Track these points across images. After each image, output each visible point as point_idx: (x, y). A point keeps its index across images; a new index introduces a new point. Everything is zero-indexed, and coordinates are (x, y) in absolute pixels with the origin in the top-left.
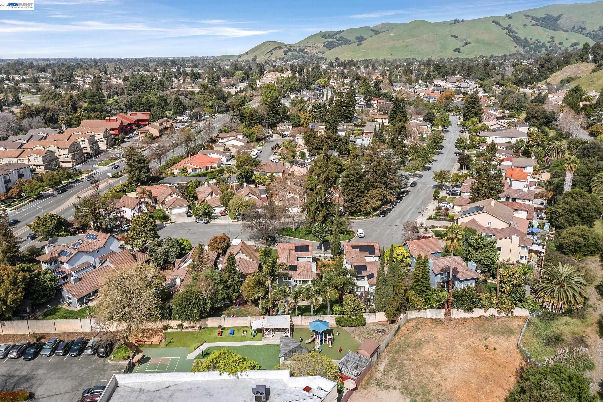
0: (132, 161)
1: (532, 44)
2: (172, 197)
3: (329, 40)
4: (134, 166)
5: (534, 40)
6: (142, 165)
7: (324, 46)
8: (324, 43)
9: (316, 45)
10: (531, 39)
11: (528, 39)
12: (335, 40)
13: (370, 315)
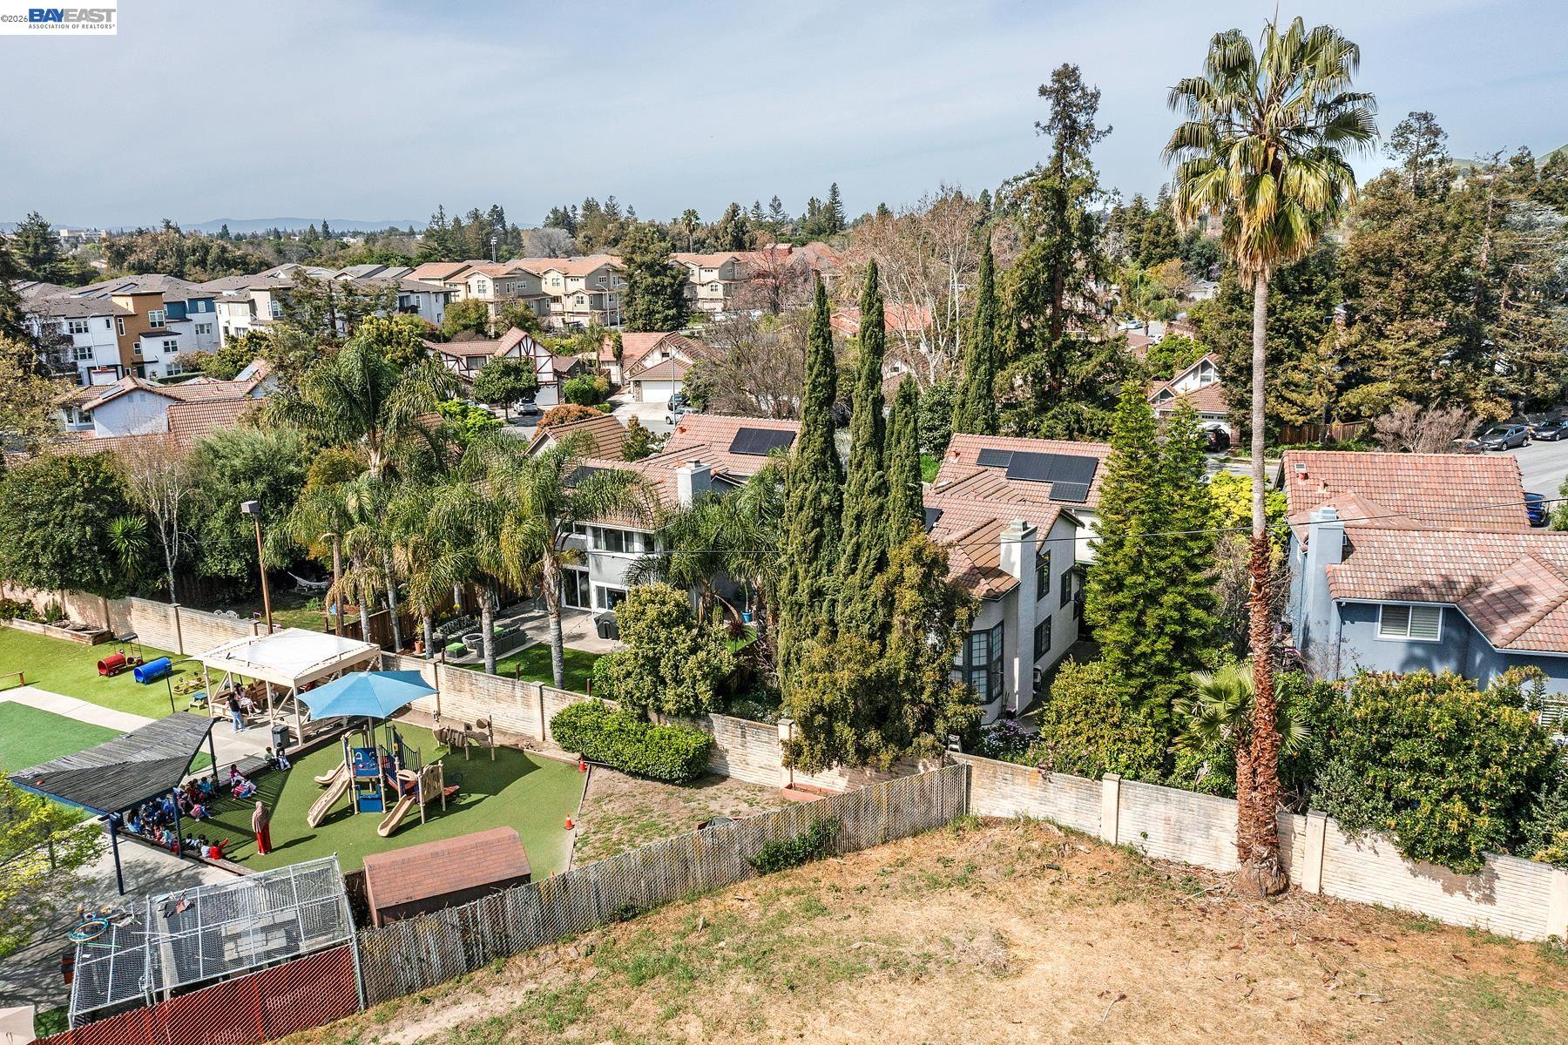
2: (665, 355)
13: (749, 732)
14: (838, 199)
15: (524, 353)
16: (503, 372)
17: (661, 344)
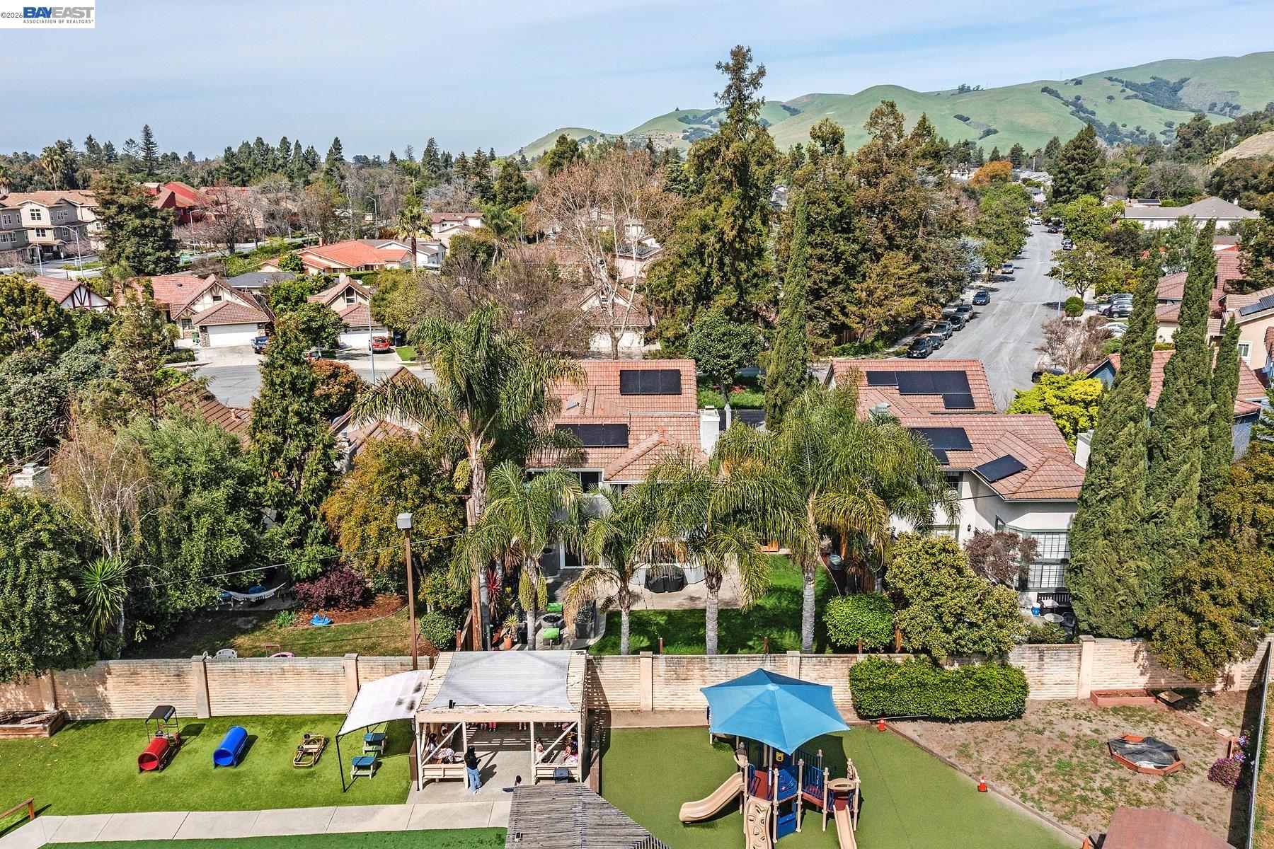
0: (114, 209)
1: (1126, 136)
2: (216, 298)
3: (695, 126)
4: (121, 228)
5: (1131, 128)
6: (147, 221)
7: (684, 138)
8: (684, 131)
9: (668, 135)
10: (1124, 126)
11: (1119, 125)
12: (708, 127)
13: (1047, 654)
14: (152, 140)
15: (77, 304)
16: (92, 327)
17: (211, 289)
